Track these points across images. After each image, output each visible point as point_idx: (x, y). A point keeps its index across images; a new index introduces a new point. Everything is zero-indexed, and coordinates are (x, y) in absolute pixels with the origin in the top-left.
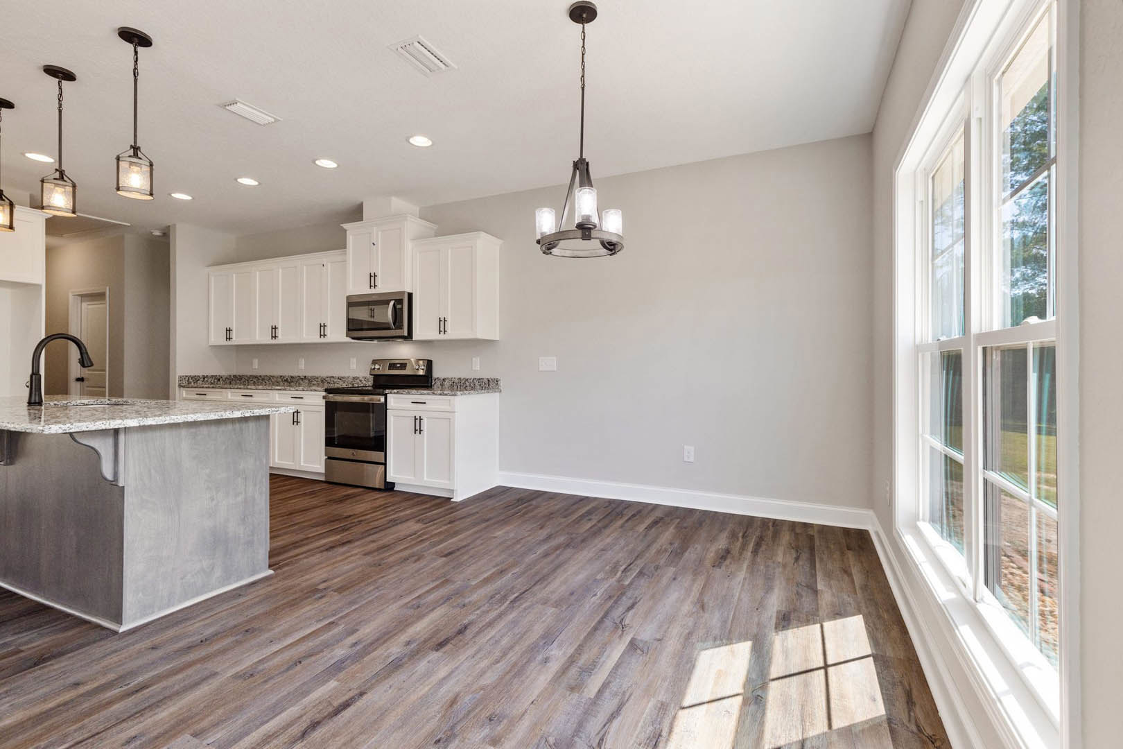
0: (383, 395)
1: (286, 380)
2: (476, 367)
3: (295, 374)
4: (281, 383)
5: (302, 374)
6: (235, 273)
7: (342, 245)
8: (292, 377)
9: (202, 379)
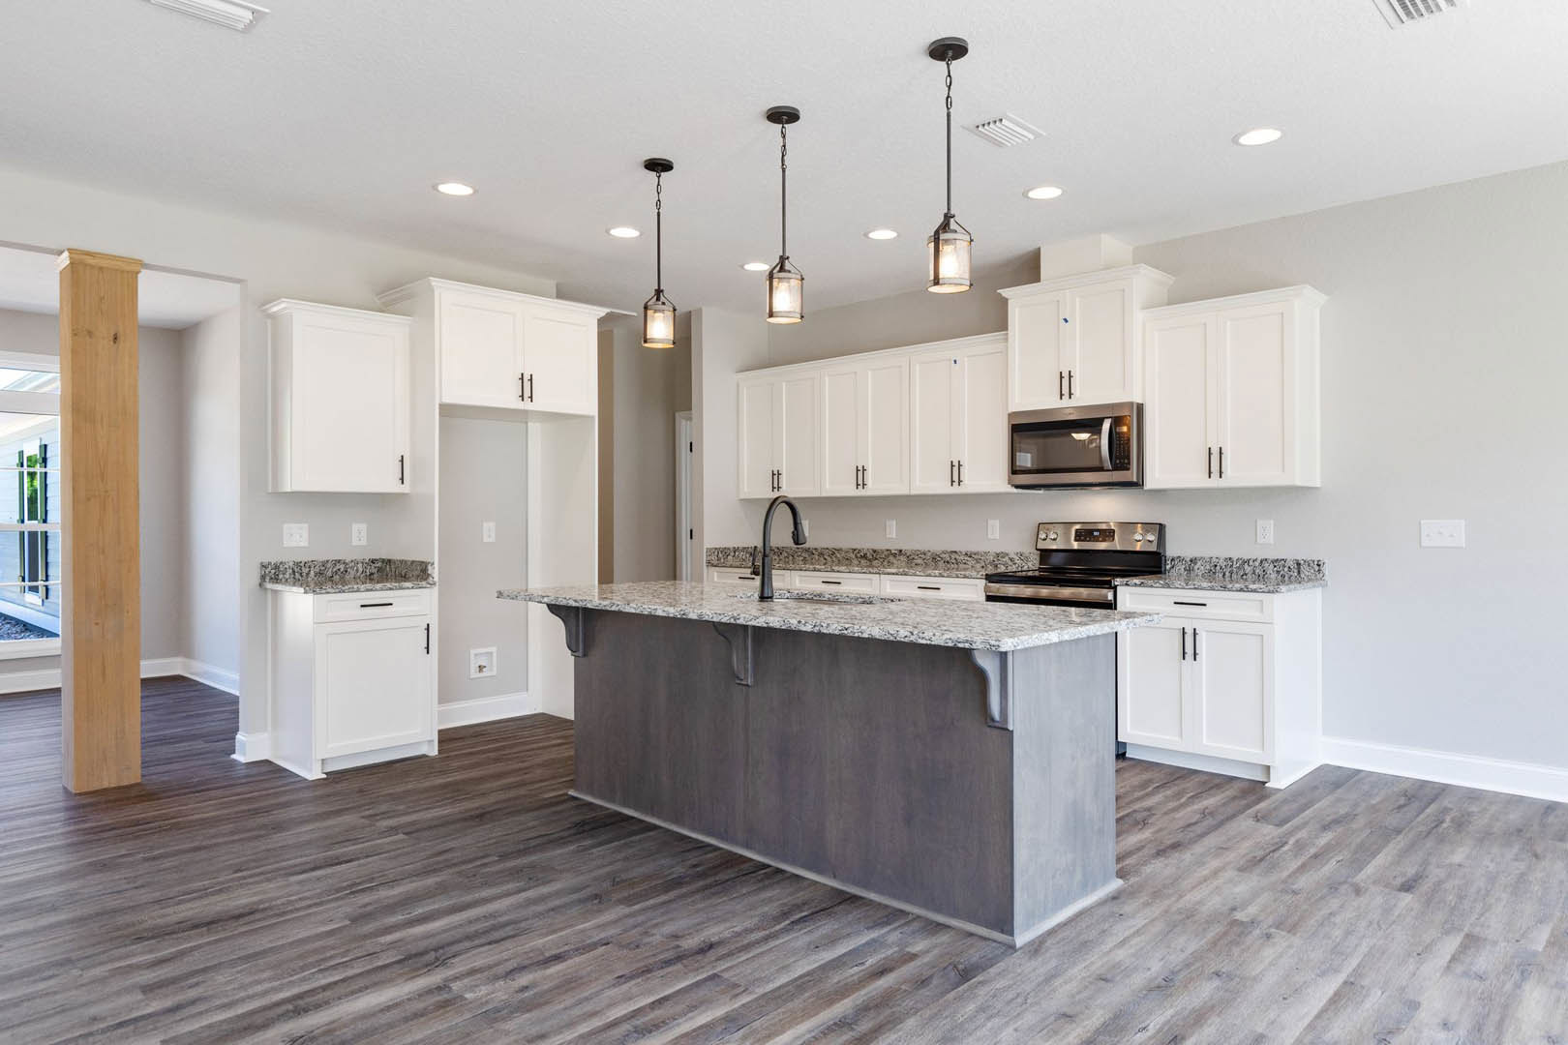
0: (1110, 588)
1: (864, 557)
2: (1267, 540)
3: (880, 545)
4: (855, 562)
5: (894, 547)
6: (787, 380)
7: (1001, 324)
8: (875, 551)
9: (732, 554)
